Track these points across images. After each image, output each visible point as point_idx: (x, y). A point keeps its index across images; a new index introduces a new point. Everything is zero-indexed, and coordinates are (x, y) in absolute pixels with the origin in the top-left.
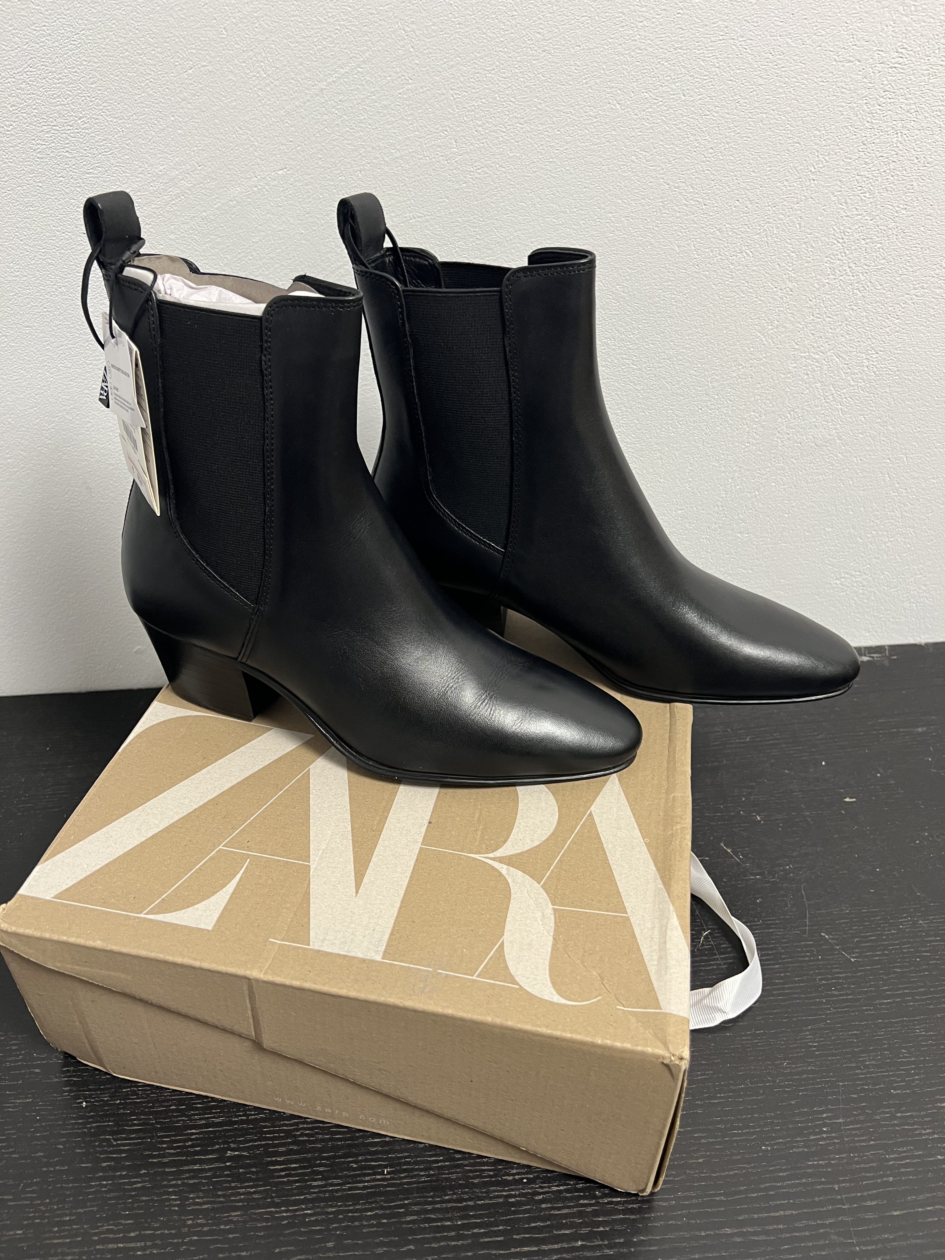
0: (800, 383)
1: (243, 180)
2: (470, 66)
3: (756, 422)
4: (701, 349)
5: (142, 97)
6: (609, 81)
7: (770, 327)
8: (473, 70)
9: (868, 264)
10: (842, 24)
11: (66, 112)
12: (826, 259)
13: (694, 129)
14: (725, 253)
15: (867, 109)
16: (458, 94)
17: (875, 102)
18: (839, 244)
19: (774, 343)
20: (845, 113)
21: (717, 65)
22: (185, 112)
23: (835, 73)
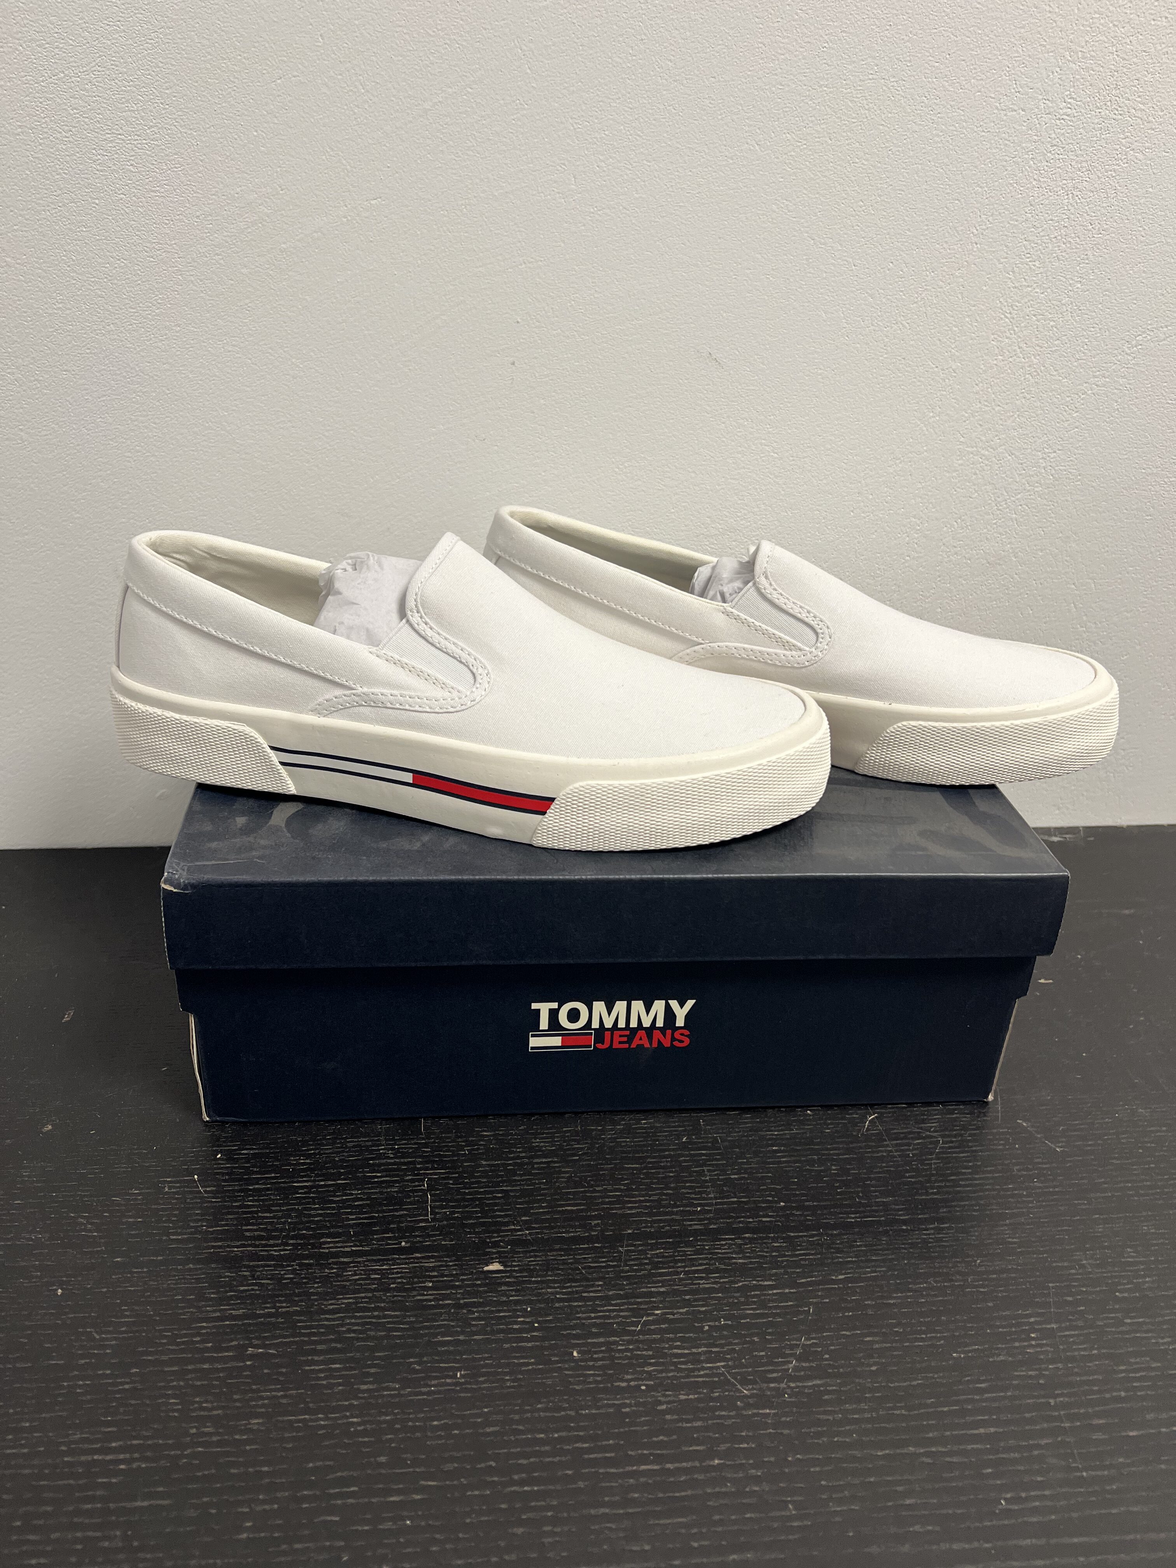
0: (968, 484)
1: (330, 208)
2: (592, 93)
3: (919, 530)
4: (852, 437)
5: (223, 107)
6: (748, 119)
7: (931, 414)
8: (597, 97)
9: (1041, 345)
10: (1004, 68)
11: (134, 120)
12: (993, 336)
13: (842, 178)
14: (879, 323)
15: (1033, 165)
16: (578, 123)
17: (1042, 157)
18: (1007, 320)
19: (936, 433)
20: (1009, 169)
21: (867, 107)
22: (270, 127)
23: (996, 123)
